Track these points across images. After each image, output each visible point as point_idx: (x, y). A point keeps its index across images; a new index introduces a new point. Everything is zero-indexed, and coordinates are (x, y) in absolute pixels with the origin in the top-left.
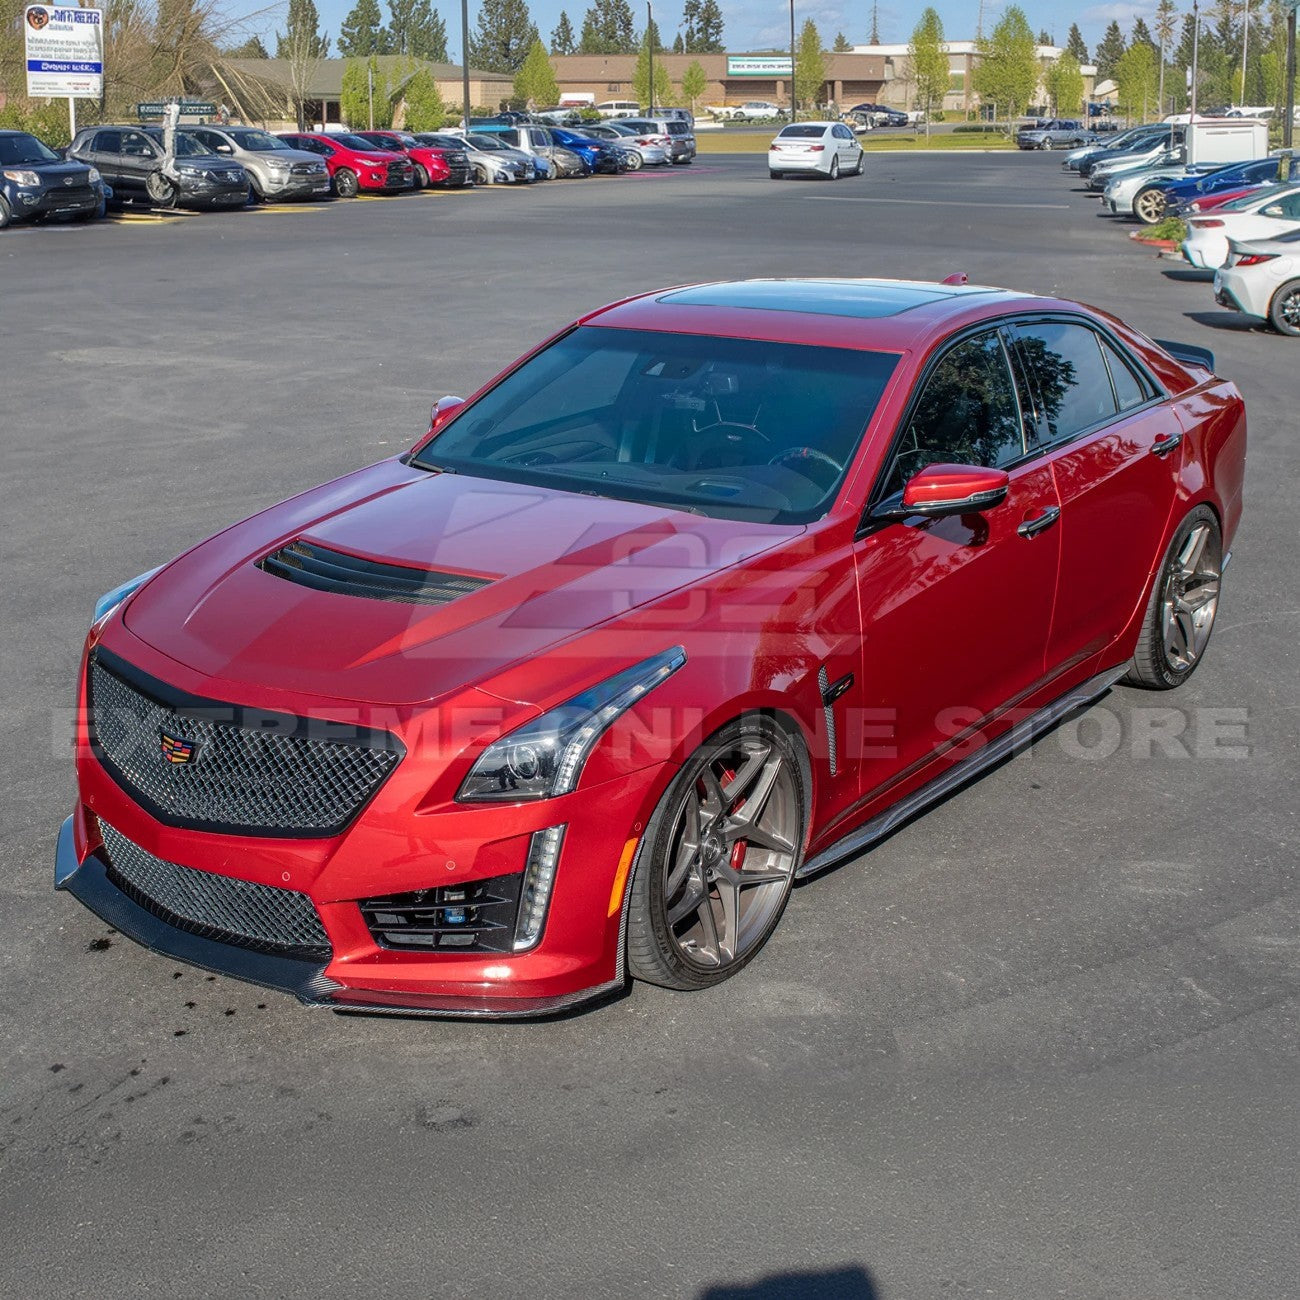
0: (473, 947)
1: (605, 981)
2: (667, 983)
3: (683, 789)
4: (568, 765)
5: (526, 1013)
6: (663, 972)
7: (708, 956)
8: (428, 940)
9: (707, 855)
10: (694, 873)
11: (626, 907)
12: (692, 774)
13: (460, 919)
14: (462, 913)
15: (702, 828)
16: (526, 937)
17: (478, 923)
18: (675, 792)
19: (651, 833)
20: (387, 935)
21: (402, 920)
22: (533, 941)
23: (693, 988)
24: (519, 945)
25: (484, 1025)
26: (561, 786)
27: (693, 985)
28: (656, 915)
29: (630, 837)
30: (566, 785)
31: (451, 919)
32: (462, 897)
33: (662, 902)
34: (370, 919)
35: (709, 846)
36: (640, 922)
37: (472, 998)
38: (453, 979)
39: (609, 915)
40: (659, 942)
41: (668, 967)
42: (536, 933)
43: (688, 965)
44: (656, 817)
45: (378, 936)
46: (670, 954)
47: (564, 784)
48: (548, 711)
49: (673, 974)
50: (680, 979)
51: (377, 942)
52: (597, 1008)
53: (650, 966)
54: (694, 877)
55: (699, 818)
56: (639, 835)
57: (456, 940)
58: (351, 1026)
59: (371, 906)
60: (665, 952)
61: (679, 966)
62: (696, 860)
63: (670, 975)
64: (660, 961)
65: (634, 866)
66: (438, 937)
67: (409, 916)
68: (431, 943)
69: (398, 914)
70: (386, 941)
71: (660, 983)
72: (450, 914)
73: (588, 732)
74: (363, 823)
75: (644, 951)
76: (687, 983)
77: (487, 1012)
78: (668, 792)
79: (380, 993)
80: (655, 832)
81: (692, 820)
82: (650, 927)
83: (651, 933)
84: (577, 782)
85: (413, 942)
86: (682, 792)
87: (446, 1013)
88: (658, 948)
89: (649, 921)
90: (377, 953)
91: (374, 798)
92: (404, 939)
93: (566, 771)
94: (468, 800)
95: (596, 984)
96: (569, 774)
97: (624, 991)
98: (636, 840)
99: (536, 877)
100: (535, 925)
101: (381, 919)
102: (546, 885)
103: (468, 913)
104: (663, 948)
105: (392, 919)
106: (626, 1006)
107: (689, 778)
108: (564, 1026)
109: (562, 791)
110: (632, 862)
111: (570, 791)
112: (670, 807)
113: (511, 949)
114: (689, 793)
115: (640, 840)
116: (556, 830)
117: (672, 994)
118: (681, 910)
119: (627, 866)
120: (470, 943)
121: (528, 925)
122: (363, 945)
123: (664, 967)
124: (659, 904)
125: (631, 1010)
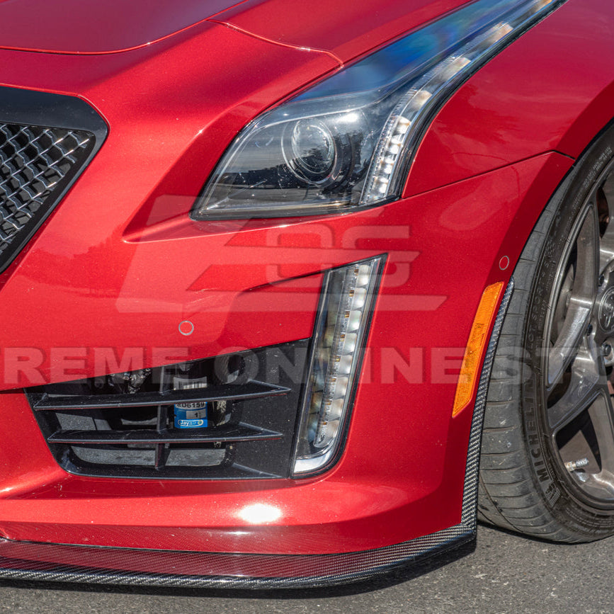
0: (224, 469)
1: (445, 525)
2: (542, 530)
3: (577, 201)
4: (387, 154)
5: (314, 580)
6: (538, 513)
7: (605, 486)
8: (147, 458)
9: (603, 321)
10: (583, 348)
11: (481, 402)
12: (591, 175)
13: (201, 423)
14: (204, 413)
15: (601, 271)
16: (314, 451)
17: (232, 428)
18: (563, 207)
19: (523, 274)
20: (78, 451)
21: (103, 425)
22: (328, 456)
23: (583, 538)
24: (303, 465)
25: (241, 600)
26: (376, 192)
27: (584, 533)
28: (531, 414)
29: (491, 281)
30: (383, 189)
31: (185, 424)
32: (204, 385)
33: (539, 394)
34: (49, 422)
35: (607, 306)
36: (504, 427)
37: (218, 556)
38: (190, 523)
39: (454, 414)
40: (534, 462)
41: (547, 505)
42: (331, 444)
43: (576, 501)
44: (533, 249)
45: (61, 452)
46: (550, 481)
47: (381, 186)
48: (350, 63)
49: (554, 516)
50: (563, 524)
51: (60, 461)
52: (425, 572)
53: (514, 503)
54: (583, 355)
55: (597, 256)
56: (506, 277)
57: (194, 457)
58: (17, 605)
59: (50, 401)
60: (543, 479)
61: (563, 502)
62: (587, 329)
63: (548, 516)
64: (534, 494)
65: (496, 329)
66: (163, 455)
67: (112, 417)
68: (152, 463)
69: (93, 414)
70: (76, 462)
71: (531, 530)
72: (184, 417)
73: (422, 98)
74: (22, 272)
75: (509, 476)
76: (574, 530)
77: (239, 578)
78: (553, 207)
79: (68, 548)
80: (531, 273)
81: (586, 257)
82: (519, 433)
83: (521, 445)
84: (402, 184)
85: (122, 462)
86: (574, 207)
87: (179, 581)
88: (533, 471)
89: (518, 425)
90: (60, 481)
91: (42, 228)
92: (106, 457)
93: (384, 165)
94: (214, 217)
95: (431, 530)
96: (389, 170)
97: (465, 546)
98: (500, 285)
99: (333, 350)
100: (330, 432)
101: (68, 423)
102: (349, 363)
103: (212, 414)
104: (539, 472)
105: (86, 424)
106: (473, 568)
107: (586, 184)
108: (371, 604)
109: (376, 198)
110: (493, 323)
111: (390, 199)
112: (555, 232)
113: (289, 471)
114: (586, 209)
115: (506, 287)
116: (365, 268)
117: (545, 549)
118: (566, 409)
119: (485, 330)
120: (218, 462)
121: (317, 431)
122: (37, 467)
123: (540, 502)
124: (535, 397)
125: (480, 576)
